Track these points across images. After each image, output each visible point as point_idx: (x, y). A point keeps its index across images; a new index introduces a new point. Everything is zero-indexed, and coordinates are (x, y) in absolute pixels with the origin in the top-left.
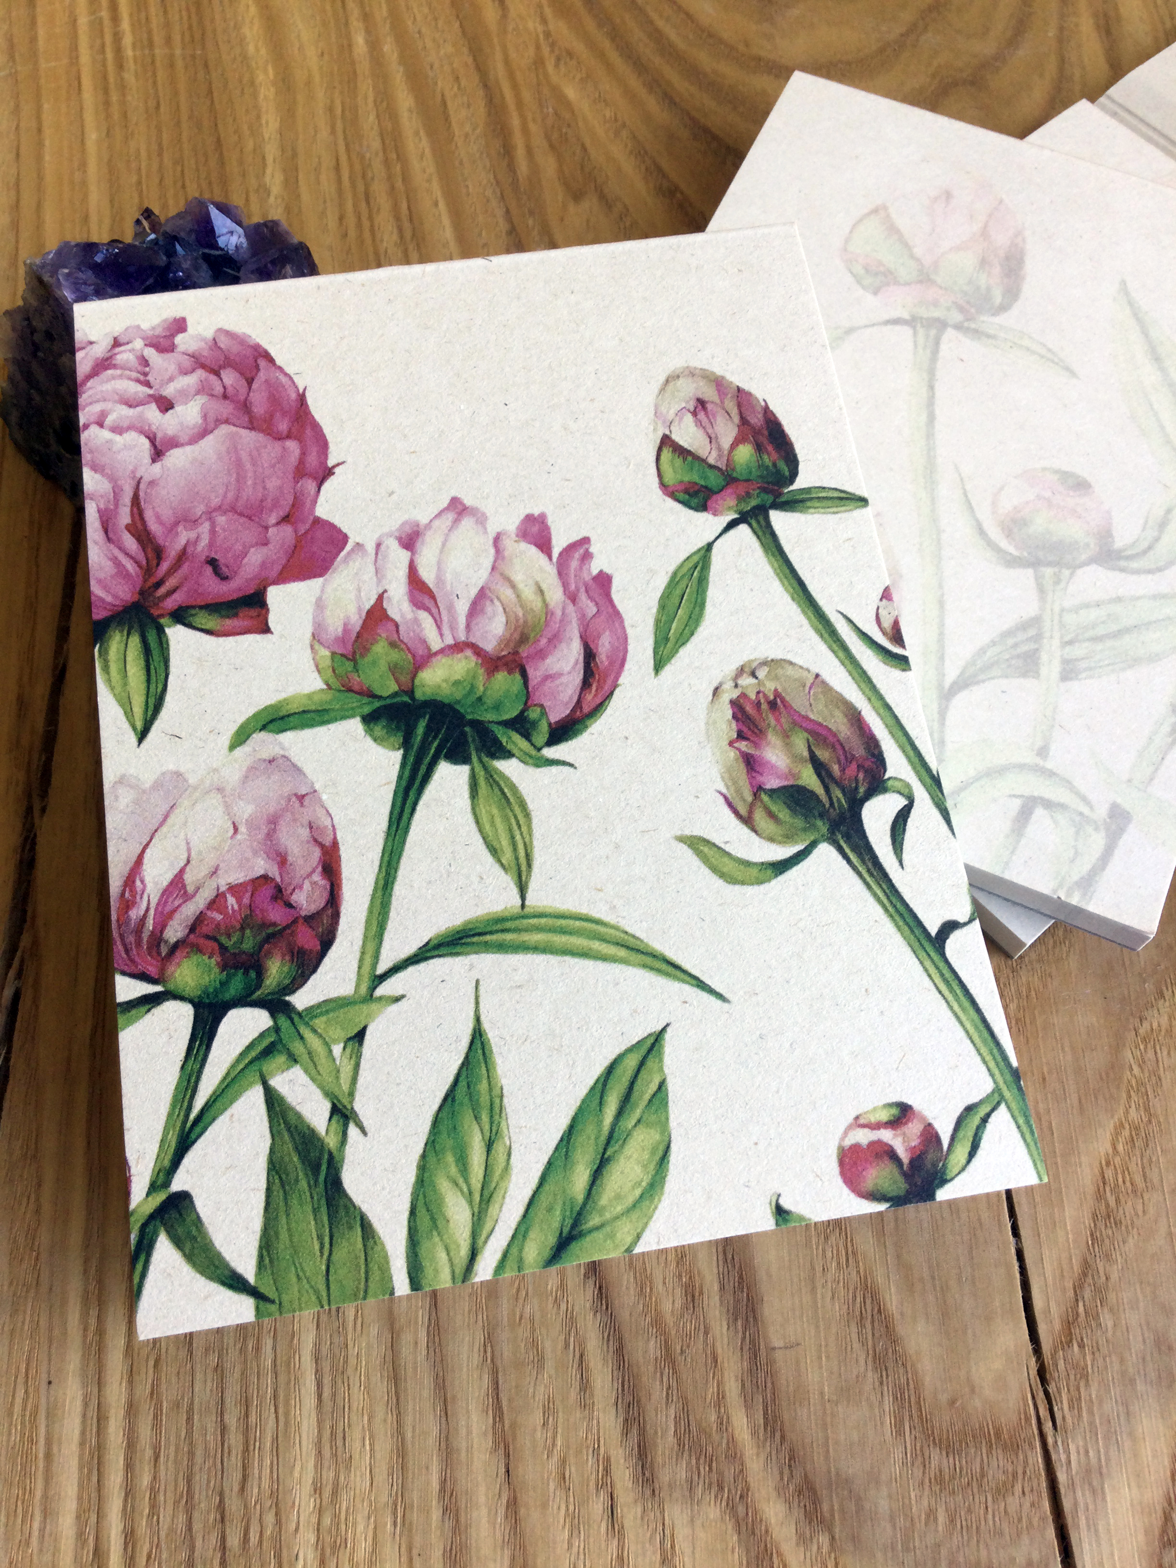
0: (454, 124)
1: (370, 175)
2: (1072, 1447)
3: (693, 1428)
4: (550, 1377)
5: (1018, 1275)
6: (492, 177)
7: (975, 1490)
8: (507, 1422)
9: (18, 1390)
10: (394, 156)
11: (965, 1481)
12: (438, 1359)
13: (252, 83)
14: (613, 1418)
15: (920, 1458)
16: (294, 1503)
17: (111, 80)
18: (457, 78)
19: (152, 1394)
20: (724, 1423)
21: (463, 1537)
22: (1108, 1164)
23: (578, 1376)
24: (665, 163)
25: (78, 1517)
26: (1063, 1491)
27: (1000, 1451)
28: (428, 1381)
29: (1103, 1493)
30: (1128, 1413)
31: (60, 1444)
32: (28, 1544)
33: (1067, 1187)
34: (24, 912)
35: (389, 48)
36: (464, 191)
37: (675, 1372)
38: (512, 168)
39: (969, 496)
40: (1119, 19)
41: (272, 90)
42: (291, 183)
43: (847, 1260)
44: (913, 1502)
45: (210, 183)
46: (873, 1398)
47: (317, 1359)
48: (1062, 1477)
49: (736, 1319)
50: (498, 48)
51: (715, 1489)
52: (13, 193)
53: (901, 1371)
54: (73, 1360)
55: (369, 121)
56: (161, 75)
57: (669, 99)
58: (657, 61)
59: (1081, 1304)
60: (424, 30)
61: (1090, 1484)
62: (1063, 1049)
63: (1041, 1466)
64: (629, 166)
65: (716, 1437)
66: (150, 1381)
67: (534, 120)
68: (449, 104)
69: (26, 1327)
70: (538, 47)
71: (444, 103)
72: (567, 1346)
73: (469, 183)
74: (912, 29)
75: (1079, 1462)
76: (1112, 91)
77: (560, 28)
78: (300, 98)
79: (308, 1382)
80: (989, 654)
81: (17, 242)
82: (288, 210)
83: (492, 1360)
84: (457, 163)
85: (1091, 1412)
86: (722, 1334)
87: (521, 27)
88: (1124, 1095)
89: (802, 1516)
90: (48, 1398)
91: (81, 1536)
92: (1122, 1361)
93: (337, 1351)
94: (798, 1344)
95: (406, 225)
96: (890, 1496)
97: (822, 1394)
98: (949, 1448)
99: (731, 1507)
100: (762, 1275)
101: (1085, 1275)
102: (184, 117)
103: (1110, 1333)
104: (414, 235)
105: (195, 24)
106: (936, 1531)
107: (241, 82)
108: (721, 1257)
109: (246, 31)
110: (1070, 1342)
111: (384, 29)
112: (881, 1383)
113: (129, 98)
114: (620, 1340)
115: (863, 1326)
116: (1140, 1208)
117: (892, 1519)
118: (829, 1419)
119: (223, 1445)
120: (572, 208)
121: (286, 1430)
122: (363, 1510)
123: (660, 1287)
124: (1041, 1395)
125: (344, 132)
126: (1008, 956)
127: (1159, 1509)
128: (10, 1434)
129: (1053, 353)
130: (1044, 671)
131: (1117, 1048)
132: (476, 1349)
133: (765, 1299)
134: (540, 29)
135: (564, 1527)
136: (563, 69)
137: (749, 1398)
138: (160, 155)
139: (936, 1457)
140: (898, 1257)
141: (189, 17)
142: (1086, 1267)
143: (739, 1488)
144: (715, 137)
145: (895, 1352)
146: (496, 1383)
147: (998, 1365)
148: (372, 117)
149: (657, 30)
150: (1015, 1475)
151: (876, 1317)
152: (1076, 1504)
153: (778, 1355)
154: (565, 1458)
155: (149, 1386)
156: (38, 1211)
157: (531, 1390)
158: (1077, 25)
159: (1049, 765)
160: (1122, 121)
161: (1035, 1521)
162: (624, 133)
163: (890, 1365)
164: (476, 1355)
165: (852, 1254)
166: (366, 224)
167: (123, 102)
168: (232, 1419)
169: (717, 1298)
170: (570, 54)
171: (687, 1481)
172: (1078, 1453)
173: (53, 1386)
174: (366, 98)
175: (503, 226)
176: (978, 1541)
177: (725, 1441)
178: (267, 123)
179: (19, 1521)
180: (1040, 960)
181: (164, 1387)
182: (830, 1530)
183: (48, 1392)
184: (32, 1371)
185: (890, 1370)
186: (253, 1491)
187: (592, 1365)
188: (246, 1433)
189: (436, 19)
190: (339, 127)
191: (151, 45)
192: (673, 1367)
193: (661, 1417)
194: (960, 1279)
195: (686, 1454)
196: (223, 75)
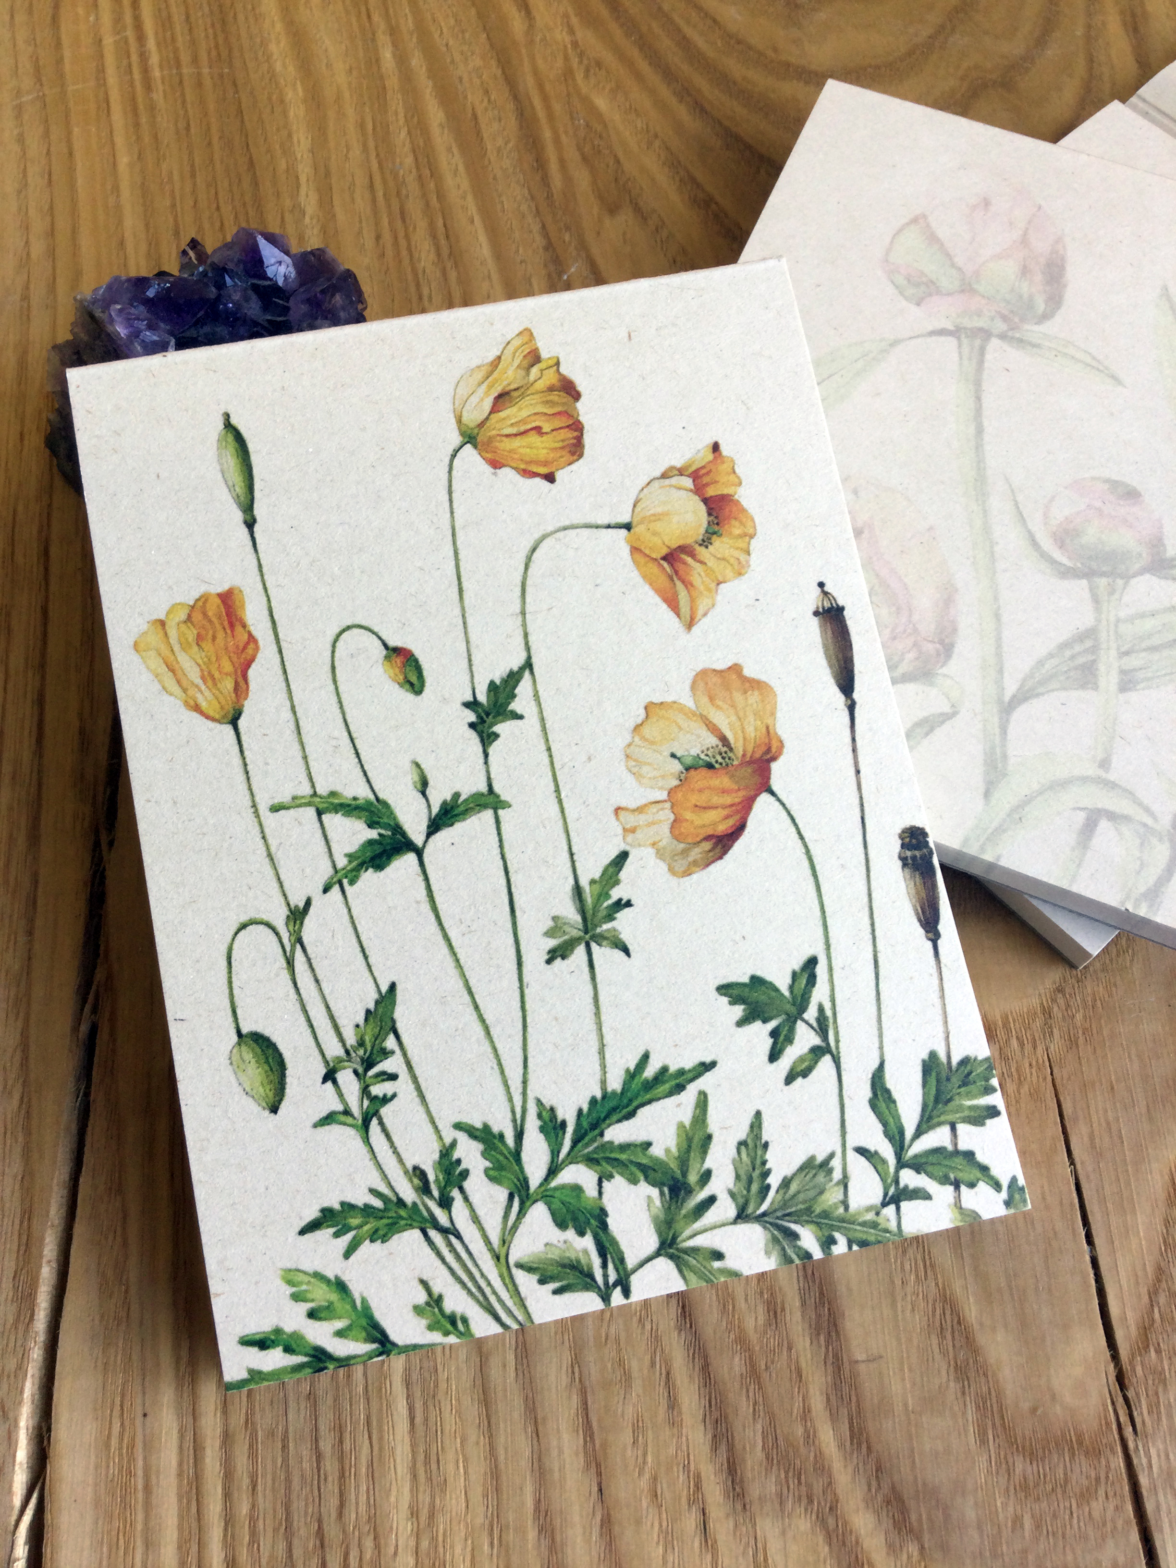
0: (486, 139)
1: (404, 192)
2: (1153, 1452)
3: (781, 1442)
4: (638, 1396)
5: (1093, 1282)
6: (526, 192)
7: (1060, 1496)
8: (597, 1443)
9: (114, 1421)
10: (428, 172)
11: (1049, 1487)
12: (527, 1380)
13: (282, 101)
14: (701, 1435)
15: (1004, 1466)
16: (391, 1528)
17: (140, 100)
18: (487, 92)
19: (247, 1421)
20: (810, 1437)
21: (560, 1556)
23: (666, 1394)
24: (699, 174)
25: (180, 1548)
26: (1145, 1493)
27: (1082, 1457)
28: (518, 1402)
31: (158, 1475)
33: (1138, 1194)
34: (97, 946)
35: (417, 61)
36: (499, 207)
37: (761, 1388)
38: (545, 180)
39: (1021, 507)
40: (1145, 15)
41: (302, 108)
42: (326, 202)
43: (926, 1272)
44: (1000, 1510)
45: (244, 204)
46: (956, 1408)
47: (408, 1384)
48: (1143, 1480)
49: (818, 1334)
50: (526, 59)
51: (804, 1501)
52: (48, 219)
53: (983, 1379)
54: (167, 1393)
55: (401, 137)
56: (190, 94)
57: (700, 108)
58: (686, 68)
59: (1156, 1310)
60: (451, 43)
61: (1171, 1487)
62: (1129, 1057)
63: (1123, 1471)
64: (663, 178)
65: (803, 1450)
66: (244, 1409)
67: (566, 132)
68: (480, 118)
69: (119, 1362)
71: (475, 116)
72: (653, 1364)
73: (504, 198)
74: (940, 31)
75: (1160, 1467)
76: (1142, 91)
77: (588, 38)
78: (331, 114)
79: (400, 1406)
80: (1047, 666)
81: (54, 269)
82: (324, 230)
83: (580, 1380)
84: (491, 180)
85: (1170, 1416)
86: (805, 1349)
87: (548, 35)
89: (891, 1527)
90: (144, 1430)
93: (427, 1375)
94: (881, 1357)
95: (443, 242)
96: (976, 1504)
97: (906, 1405)
98: (1032, 1456)
99: (821, 1520)
100: (842, 1289)
101: (1159, 1280)
102: (215, 140)
104: (451, 254)
105: (221, 41)
106: (1024, 1538)
107: (270, 99)
108: (801, 1273)
109: (273, 47)
110: (1147, 1348)
111: (411, 42)
113: (159, 119)
114: (706, 1357)
115: (944, 1337)
117: (979, 1527)
118: (913, 1429)
119: (319, 1471)
120: (607, 222)
121: (381, 1456)
122: (461, 1532)
123: (743, 1305)
124: (1120, 1400)
125: (376, 149)
126: (1072, 966)
128: (108, 1467)
129: (1098, 361)
130: (1102, 682)
132: (564, 1368)
133: (847, 1313)
134: (568, 39)
135: (658, 1543)
136: (592, 81)
137: (834, 1411)
138: (193, 175)
139: (1020, 1465)
140: (976, 1268)
141: (215, 35)
142: (1160, 1273)
143: (829, 1498)
144: (748, 147)
145: (976, 1362)
146: (585, 1403)
147: (1078, 1371)
148: (404, 133)
149: (684, 37)
150: (1098, 1479)
151: (956, 1327)
152: (1158, 1506)
153: (862, 1367)
154: (656, 1474)
155: (243, 1416)
156: (125, 1244)
157: (620, 1410)
158: (1104, 24)
159: (1112, 776)
160: (1153, 121)
161: (1120, 1523)
162: (657, 143)
163: (972, 1374)
164: (564, 1377)
165: (929, 1266)
166: (403, 243)
167: (153, 124)
168: (327, 1445)
169: (799, 1314)
170: (599, 64)
171: (777, 1494)
172: (1159, 1456)
173: (148, 1418)
174: (396, 113)
175: (540, 241)
176: (1064, 1547)
177: (812, 1455)
178: (299, 142)
179: (122, 1550)
180: (1104, 969)
181: (258, 1416)
182: (919, 1539)
183: (144, 1424)
184: (127, 1404)
185: (972, 1379)
186: (351, 1516)
187: (678, 1382)
188: (341, 1459)
189: (463, 32)
190: (371, 144)
191: (178, 64)
192: (759, 1383)
193: (749, 1433)
194: (1037, 1289)
195: (775, 1468)
196: (252, 93)
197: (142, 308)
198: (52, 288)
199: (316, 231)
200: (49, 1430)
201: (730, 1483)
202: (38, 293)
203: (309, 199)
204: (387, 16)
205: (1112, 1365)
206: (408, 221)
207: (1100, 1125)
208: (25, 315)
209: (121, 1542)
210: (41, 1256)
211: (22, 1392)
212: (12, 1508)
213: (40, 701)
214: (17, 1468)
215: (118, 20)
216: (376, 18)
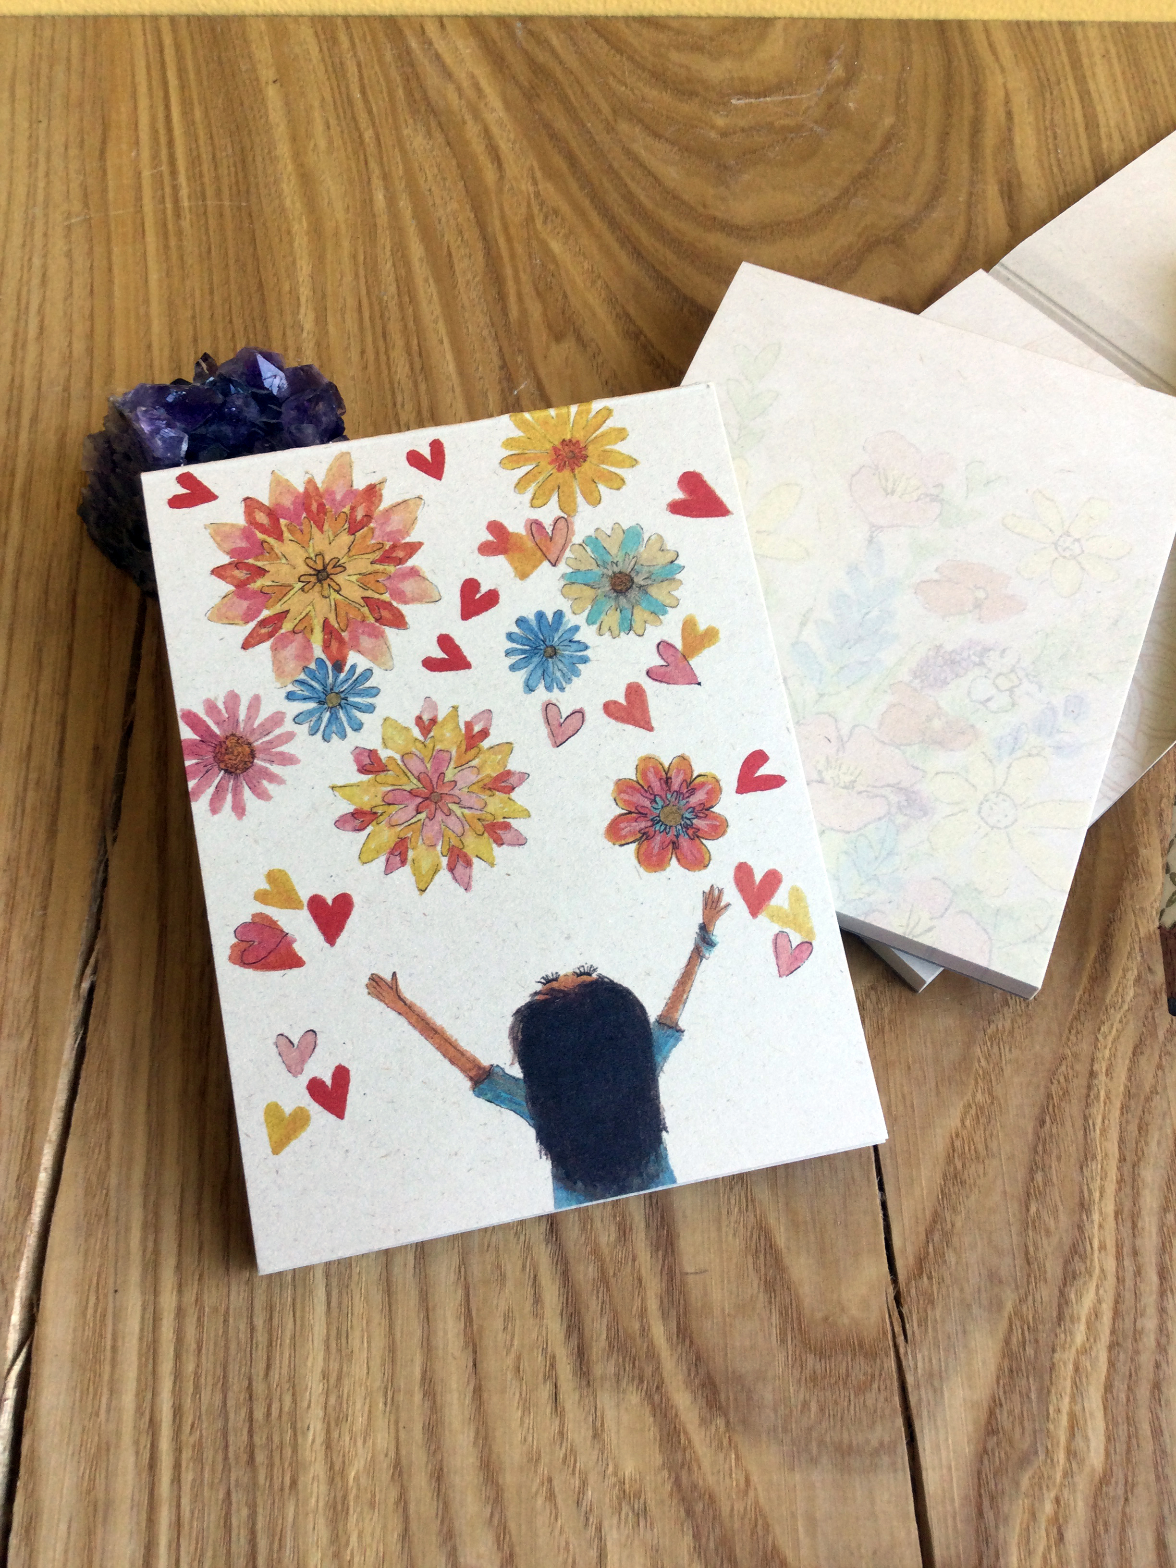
0: (457, 273)
1: (387, 314)
2: (919, 1356)
3: (621, 1333)
4: (510, 1293)
5: (882, 1222)
6: (488, 319)
7: (841, 1387)
8: (475, 1327)
9: (90, 1295)
10: (408, 300)
11: (833, 1381)
12: (422, 1276)
13: (289, 232)
14: (558, 1325)
15: (798, 1361)
16: (307, 1387)
17: (170, 226)
18: (461, 232)
19: (197, 1300)
20: (645, 1331)
21: (439, 1415)
22: (957, 1135)
23: (532, 1292)
24: (631, 310)
25: (137, 1395)
26: (910, 1389)
27: (862, 1358)
28: (414, 1294)
29: (942, 1392)
30: (965, 1332)
31: (123, 1338)
32: (97, 1415)
33: (923, 1153)
34: (98, 922)
35: (404, 204)
36: (465, 331)
37: (608, 1290)
38: (505, 311)
40: (1020, 185)
41: (306, 239)
42: (321, 320)
43: (747, 1206)
44: (792, 1395)
45: (253, 319)
46: (763, 1314)
48: (910, 1379)
49: (658, 1251)
50: (495, 205)
51: (635, 1383)
52: (88, 323)
53: (786, 1291)
54: (135, 1274)
55: (387, 267)
56: (212, 223)
57: (637, 253)
59: (931, 1245)
60: (433, 188)
61: (932, 1385)
62: (925, 1044)
63: (894, 1370)
64: (602, 312)
65: (639, 1341)
66: (195, 1291)
67: (524, 270)
68: (454, 254)
69: (98, 1248)
70: (529, 205)
71: (450, 254)
72: (524, 1267)
73: (469, 324)
74: (845, 192)
75: (924, 1368)
77: (547, 188)
78: (330, 245)
81: (91, 367)
82: (318, 344)
83: (465, 1278)
84: (459, 309)
85: (935, 1329)
86: (646, 1262)
87: (515, 185)
88: (973, 1082)
89: (704, 1405)
90: (114, 1302)
91: (139, 1410)
92: (962, 1290)
95: (416, 358)
96: (774, 1390)
97: (723, 1310)
98: (821, 1354)
99: (649, 1396)
100: (679, 1216)
101: (935, 1222)
102: (232, 262)
103: (953, 1268)
104: (422, 369)
105: (241, 179)
106: (809, 1417)
107: (279, 230)
108: (647, 1202)
109: (284, 186)
110: (920, 1275)
111: (400, 185)
112: (770, 1303)
113: (185, 243)
114: (566, 1264)
115: (758, 1258)
116: (981, 1171)
117: (775, 1408)
118: (728, 1329)
119: (252, 1340)
120: (554, 348)
121: (302, 1330)
122: (360, 1392)
123: (599, 1225)
124: (896, 1314)
125: (366, 277)
127: (986, 1406)
128: (84, 1330)
131: (968, 1045)
132: (452, 1271)
133: (681, 1235)
134: (531, 189)
135: (518, 1408)
136: (550, 226)
137: (666, 1312)
138: (211, 292)
139: (811, 1361)
140: (787, 1204)
141: (236, 173)
142: (936, 1218)
143: (656, 1379)
144: (676, 289)
145: (782, 1278)
146: (467, 1295)
147: (863, 1290)
148: (389, 264)
149: (630, 192)
150: (873, 1376)
151: (768, 1251)
152: (920, 1400)
153: (691, 1279)
154: (520, 1354)
155: (194, 1295)
156: (108, 1158)
157: (495, 1303)
158: (984, 191)
161: (887, 1412)
162: (599, 283)
163: (778, 1288)
164: (452, 1275)
165: (751, 1200)
166: (383, 358)
167: (180, 248)
168: (259, 1321)
169: (643, 1233)
170: (556, 212)
171: (615, 1375)
172: (924, 1361)
173: (118, 1295)
174: (384, 248)
175: (496, 361)
176: (841, 1426)
177: (645, 1345)
178: (301, 268)
179: (91, 1396)
181: (205, 1297)
182: (726, 1415)
183: (114, 1298)
184: (102, 1283)
185: (778, 1293)
186: (275, 1375)
187: (543, 1283)
188: (270, 1333)
189: (444, 179)
190: (362, 273)
191: (204, 199)
192: (608, 1287)
193: (596, 1325)
194: (835, 1222)
195: (615, 1355)
196: (264, 224)
197: (162, 410)
198: (89, 382)
199: (312, 344)
200: (39, 1299)
201: (578, 1364)
202: (78, 385)
203: (307, 317)
204: (381, 164)
205: (891, 1288)
206: (388, 338)
207: (896, 1096)
208: (66, 403)
209: (91, 1389)
210: (39, 1165)
211: (18, 1269)
212: (5, 1359)
213: (63, 723)
214: (11, 1328)
215: (155, 156)
216: (373, 165)
